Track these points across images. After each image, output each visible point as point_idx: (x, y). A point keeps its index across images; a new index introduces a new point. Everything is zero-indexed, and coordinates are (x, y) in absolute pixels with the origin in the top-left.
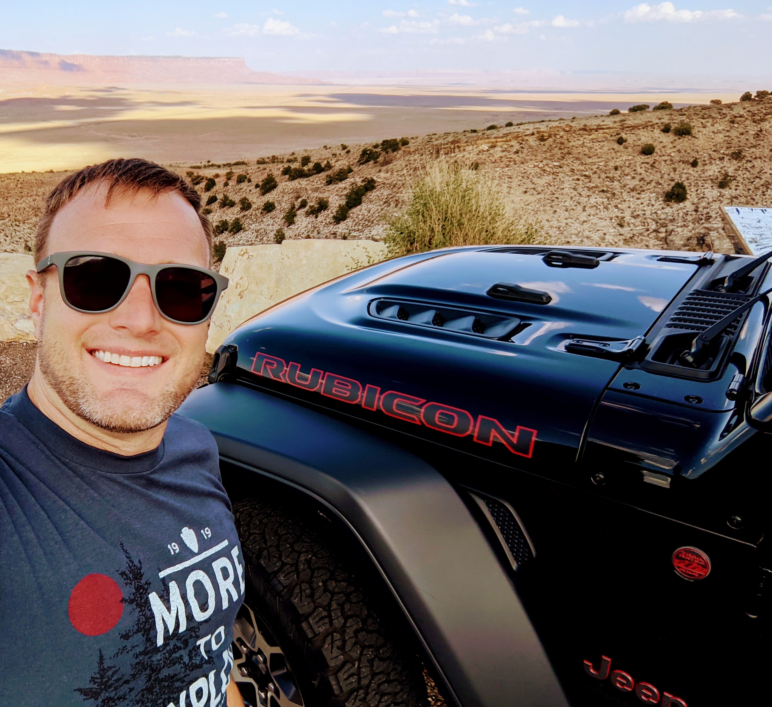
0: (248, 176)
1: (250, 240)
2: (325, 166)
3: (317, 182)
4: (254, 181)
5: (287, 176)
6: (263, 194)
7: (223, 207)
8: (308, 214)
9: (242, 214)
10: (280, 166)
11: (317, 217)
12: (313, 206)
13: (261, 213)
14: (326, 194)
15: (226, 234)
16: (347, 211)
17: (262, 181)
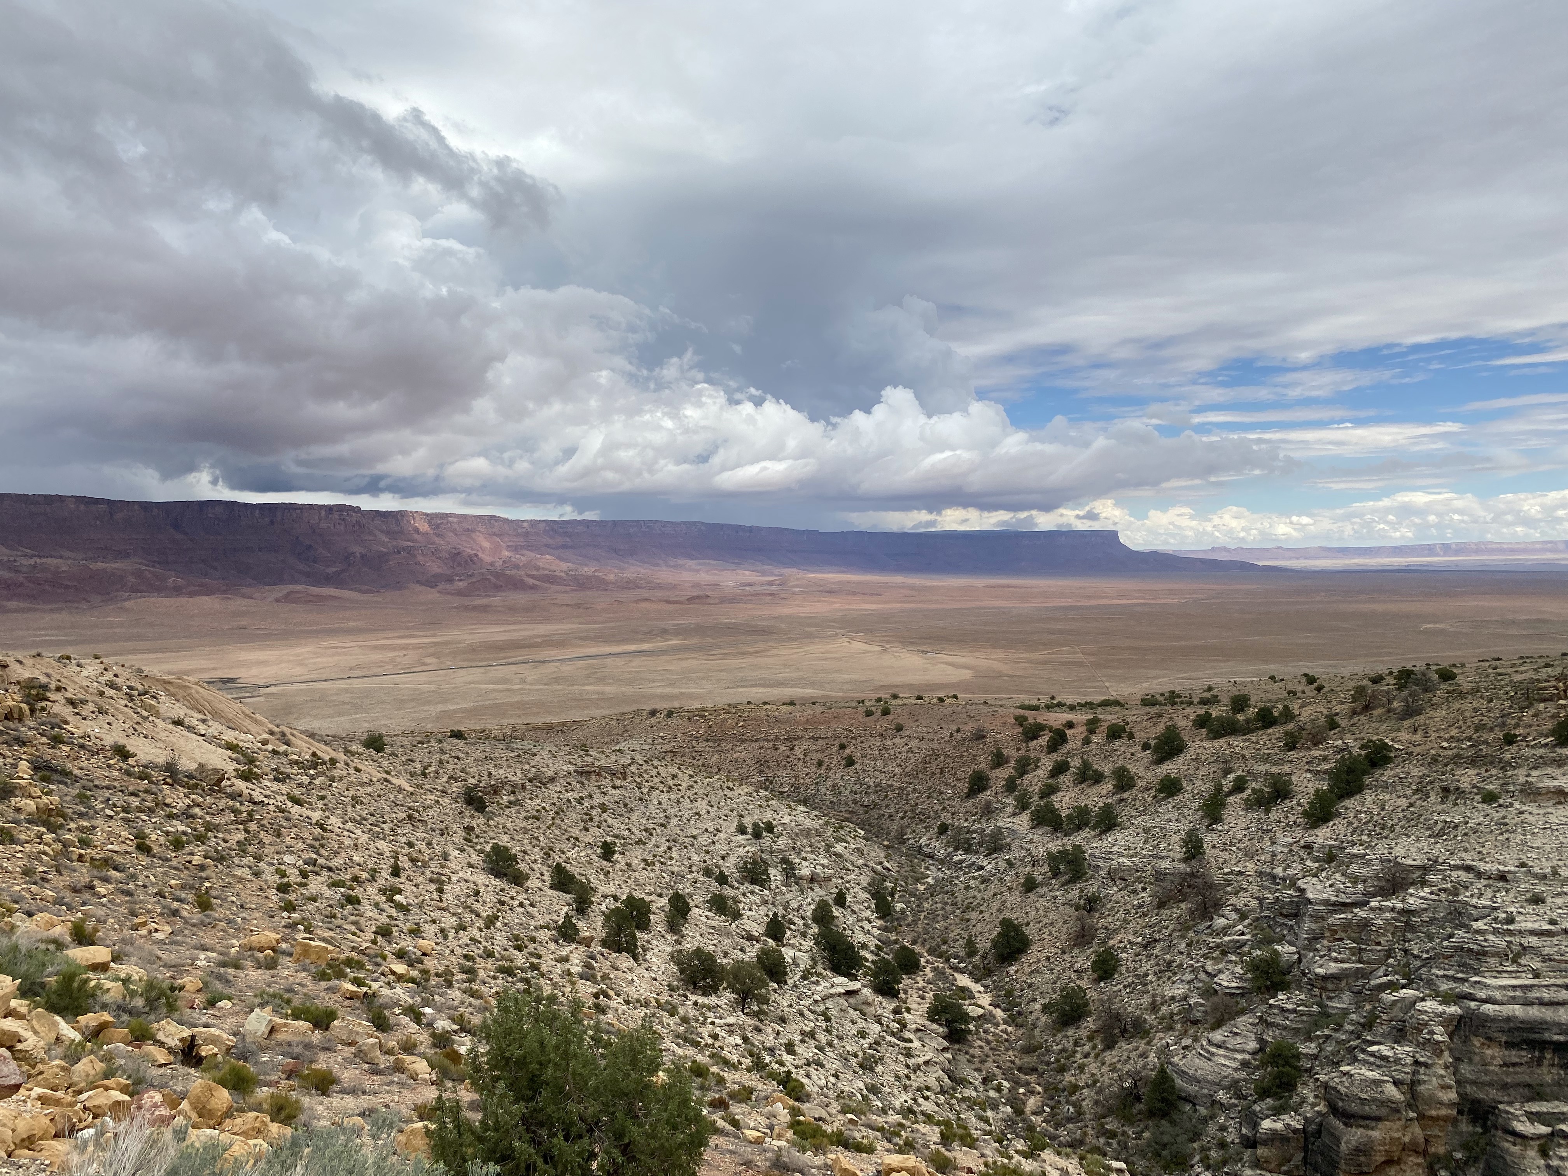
0: (1127, 728)
1: (1132, 846)
2: (1280, 715)
3: (1265, 744)
4: (1140, 737)
5: (1204, 731)
6: (1159, 761)
7: (1080, 783)
8: (1249, 805)
9: (1117, 797)
10: (1189, 710)
11: (1268, 811)
12: (1261, 790)
13: (1155, 797)
14: (1287, 768)
15: (1086, 833)
16: (1332, 804)
17: (1155, 739)
